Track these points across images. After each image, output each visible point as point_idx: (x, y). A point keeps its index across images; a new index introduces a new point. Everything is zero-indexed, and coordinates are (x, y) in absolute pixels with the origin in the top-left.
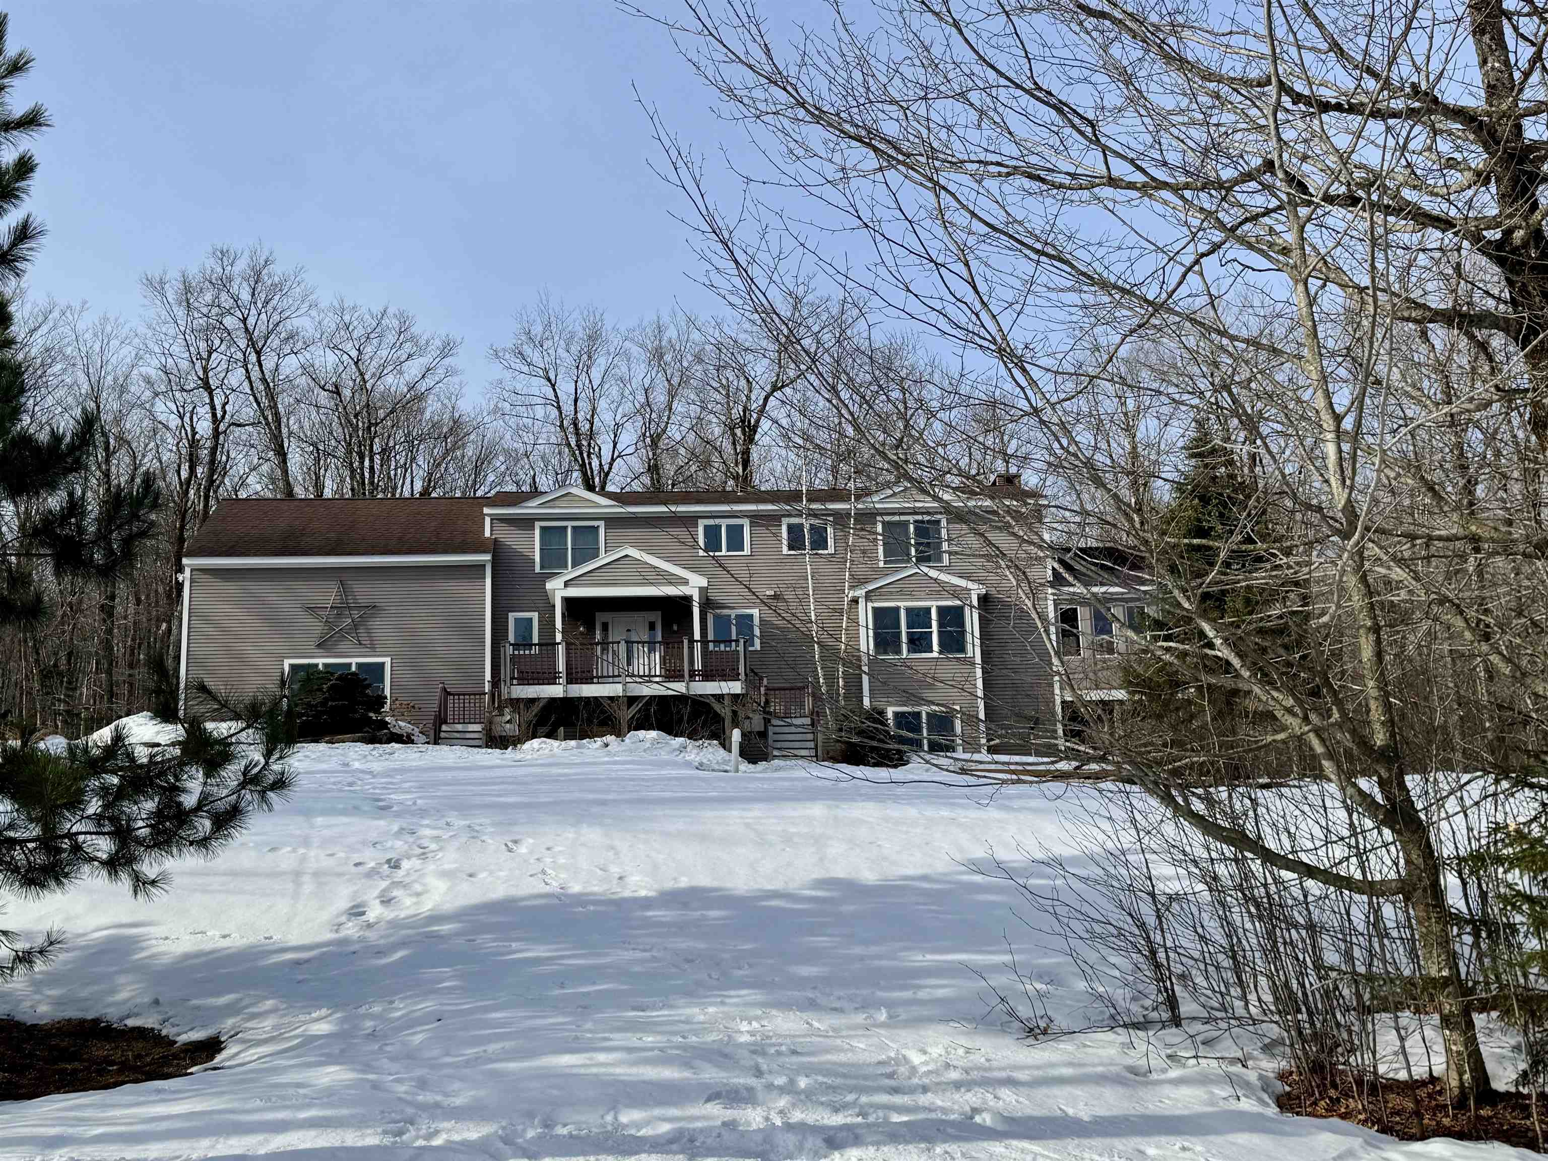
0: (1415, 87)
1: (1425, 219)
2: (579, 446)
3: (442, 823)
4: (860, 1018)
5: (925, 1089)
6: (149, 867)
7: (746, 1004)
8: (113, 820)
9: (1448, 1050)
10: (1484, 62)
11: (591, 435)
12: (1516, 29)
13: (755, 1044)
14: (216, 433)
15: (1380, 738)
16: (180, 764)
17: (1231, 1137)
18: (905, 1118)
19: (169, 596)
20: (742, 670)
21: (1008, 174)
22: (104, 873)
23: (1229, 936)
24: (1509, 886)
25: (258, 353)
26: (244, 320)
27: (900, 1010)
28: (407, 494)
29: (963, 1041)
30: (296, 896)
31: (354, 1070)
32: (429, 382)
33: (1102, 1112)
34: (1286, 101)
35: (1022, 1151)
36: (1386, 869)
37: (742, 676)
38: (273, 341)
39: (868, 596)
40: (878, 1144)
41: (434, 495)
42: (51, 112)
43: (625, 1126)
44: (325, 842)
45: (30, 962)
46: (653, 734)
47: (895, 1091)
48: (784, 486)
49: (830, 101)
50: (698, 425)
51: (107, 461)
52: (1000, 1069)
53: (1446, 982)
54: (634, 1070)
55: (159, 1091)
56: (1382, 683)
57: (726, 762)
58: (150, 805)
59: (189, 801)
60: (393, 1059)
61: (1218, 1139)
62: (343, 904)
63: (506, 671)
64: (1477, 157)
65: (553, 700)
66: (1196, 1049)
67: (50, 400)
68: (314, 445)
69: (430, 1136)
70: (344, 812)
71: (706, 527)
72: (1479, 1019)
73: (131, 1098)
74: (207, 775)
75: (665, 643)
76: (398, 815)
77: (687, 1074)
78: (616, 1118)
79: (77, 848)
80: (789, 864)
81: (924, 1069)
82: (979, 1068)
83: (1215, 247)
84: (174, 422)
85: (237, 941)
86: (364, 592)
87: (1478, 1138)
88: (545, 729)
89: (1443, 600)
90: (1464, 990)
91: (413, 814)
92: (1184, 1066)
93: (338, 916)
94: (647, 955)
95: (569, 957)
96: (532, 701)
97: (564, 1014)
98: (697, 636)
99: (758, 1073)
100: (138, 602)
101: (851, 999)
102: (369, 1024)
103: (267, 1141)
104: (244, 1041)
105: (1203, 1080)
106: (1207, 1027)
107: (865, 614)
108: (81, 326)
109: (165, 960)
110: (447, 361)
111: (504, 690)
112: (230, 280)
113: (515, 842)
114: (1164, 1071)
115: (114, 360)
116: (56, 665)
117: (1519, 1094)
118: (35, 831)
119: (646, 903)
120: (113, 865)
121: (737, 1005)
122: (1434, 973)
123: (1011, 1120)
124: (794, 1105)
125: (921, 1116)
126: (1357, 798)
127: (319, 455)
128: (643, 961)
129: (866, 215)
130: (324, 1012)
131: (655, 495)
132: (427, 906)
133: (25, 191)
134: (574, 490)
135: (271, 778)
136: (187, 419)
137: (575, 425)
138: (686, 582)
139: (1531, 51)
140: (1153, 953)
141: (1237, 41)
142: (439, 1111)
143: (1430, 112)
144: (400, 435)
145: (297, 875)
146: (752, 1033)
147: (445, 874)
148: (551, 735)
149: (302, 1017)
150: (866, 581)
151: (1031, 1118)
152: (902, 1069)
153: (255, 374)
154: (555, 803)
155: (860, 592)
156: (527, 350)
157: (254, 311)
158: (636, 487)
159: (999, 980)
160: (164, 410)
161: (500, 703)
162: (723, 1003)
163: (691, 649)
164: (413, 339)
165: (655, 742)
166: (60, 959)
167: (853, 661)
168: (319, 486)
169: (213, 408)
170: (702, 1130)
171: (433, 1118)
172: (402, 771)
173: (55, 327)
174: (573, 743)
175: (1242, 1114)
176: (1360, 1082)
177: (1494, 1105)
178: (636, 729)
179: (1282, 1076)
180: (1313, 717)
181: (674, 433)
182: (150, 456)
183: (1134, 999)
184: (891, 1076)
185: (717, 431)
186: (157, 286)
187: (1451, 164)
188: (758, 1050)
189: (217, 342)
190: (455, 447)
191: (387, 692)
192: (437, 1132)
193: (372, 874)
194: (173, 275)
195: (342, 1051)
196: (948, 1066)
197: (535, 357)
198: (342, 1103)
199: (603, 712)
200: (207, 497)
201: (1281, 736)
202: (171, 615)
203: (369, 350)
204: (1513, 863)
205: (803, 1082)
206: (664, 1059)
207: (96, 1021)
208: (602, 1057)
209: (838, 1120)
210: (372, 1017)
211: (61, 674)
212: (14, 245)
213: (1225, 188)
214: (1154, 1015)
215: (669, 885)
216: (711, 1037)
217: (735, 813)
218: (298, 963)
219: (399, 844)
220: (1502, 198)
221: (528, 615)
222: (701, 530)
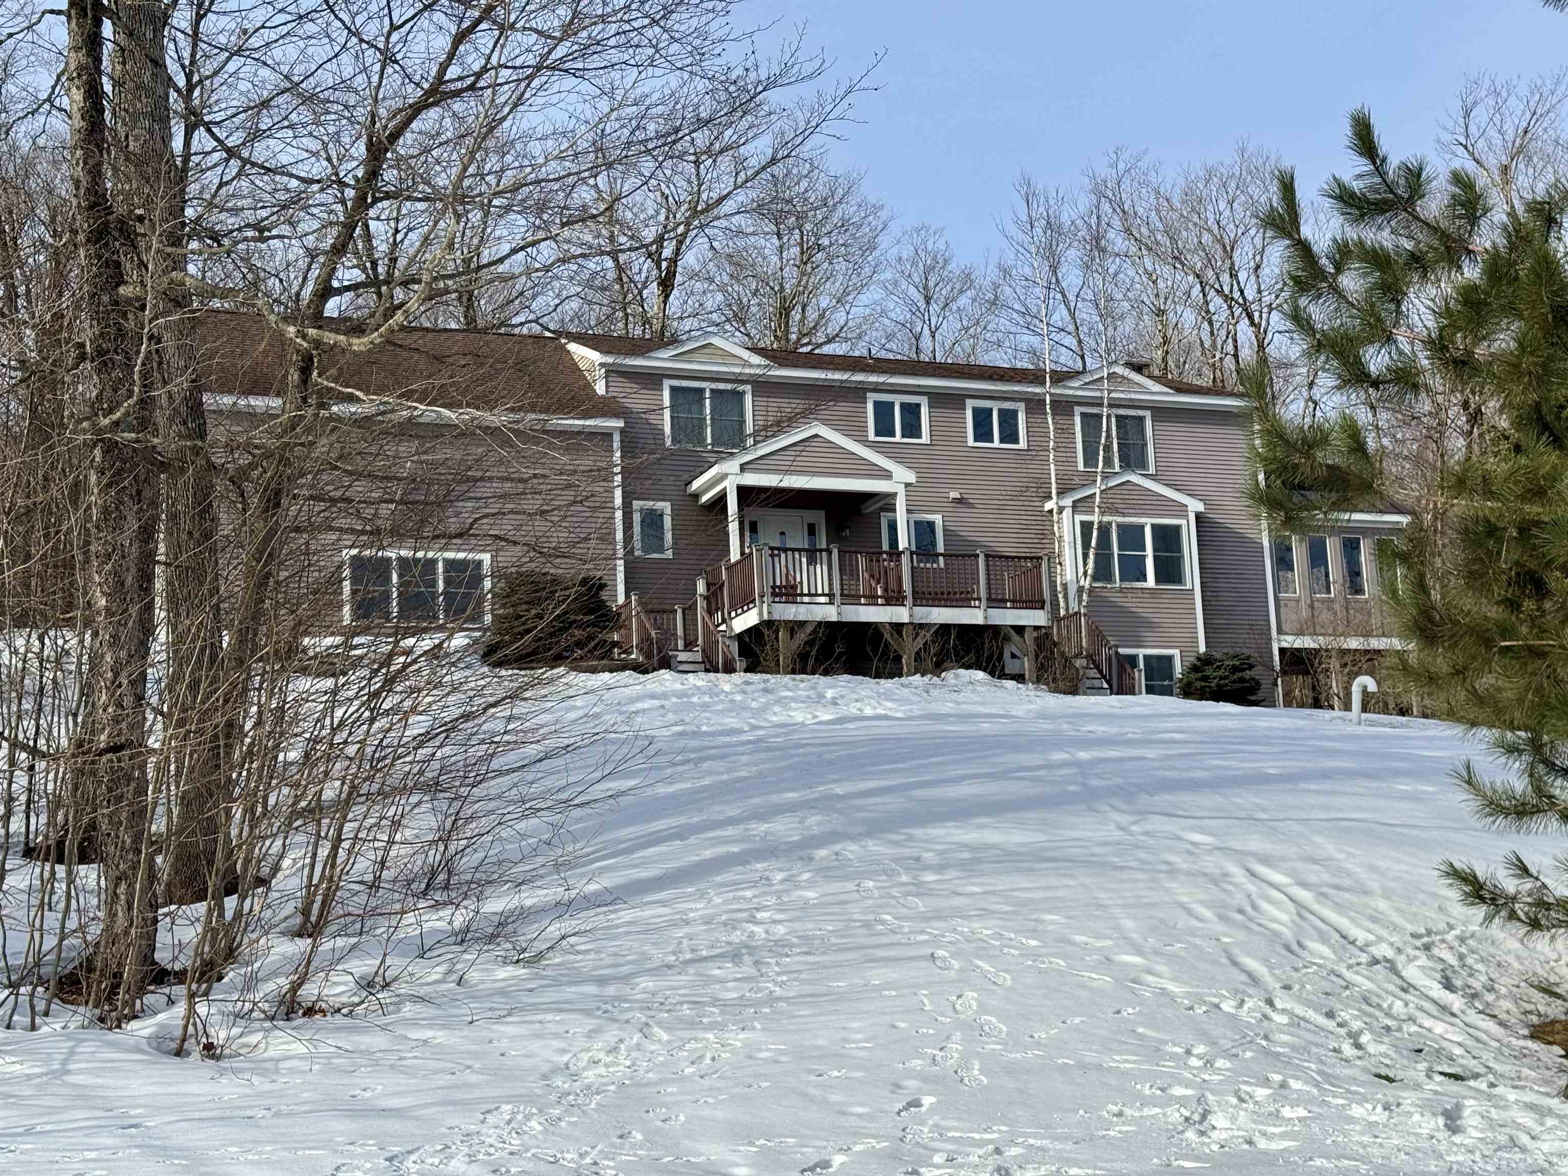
39: (1075, 507)
71: (876, 403)
96: (800, 625)
107: (1072, 529)
138: (888, 476)
221: (660, 505)
222: (870, 407)
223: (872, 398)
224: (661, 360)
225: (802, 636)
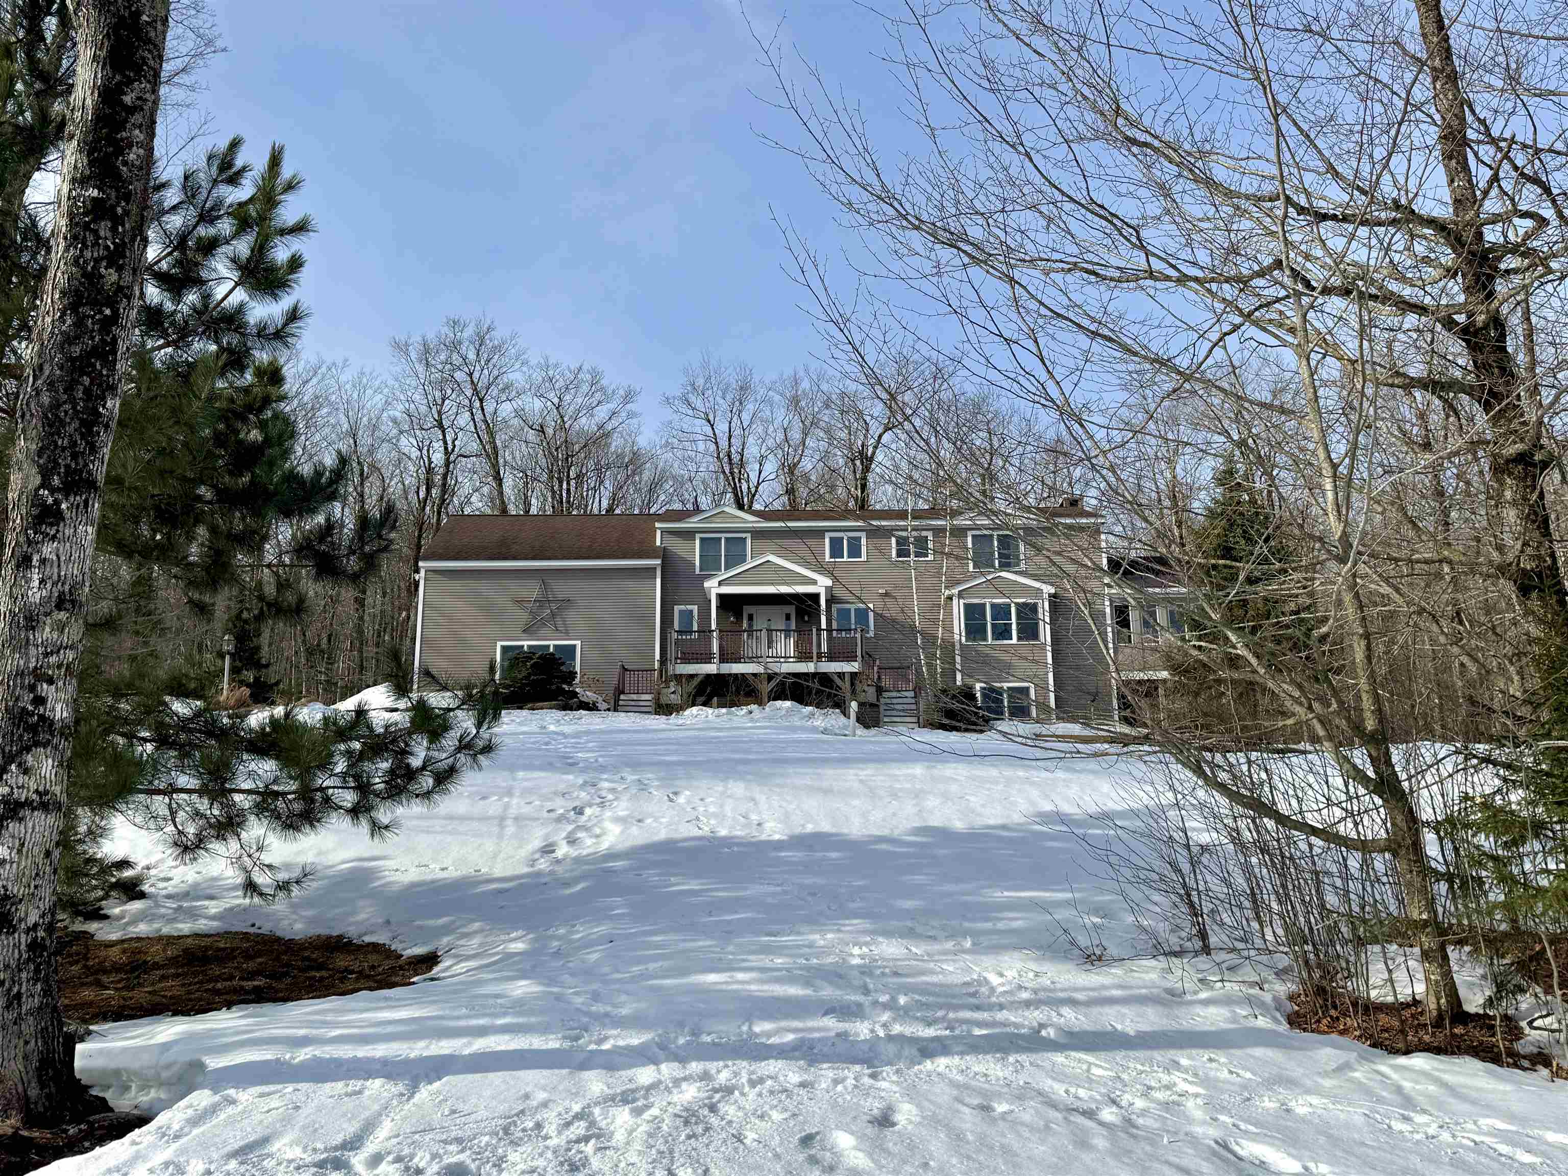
0: (1396, 202)
1: (1406, 306)
2: (732, 473)
3: (618, 776)
4: (949, 945)
5: (1001, 1007)
6: (383, 815)
7: (858, 932)
8: (357, 777)
9: (1427, 980)
10: (1452, 181)
11: (742, 464)
12: (1476, 154)
13: (864, 966)
14: (447, 463)
15: (1370, 724)
16: (410, 733)
17: (1249, 1051)
18: (984, 1032)
19: (409, 591)
20: (859, 653)
21: (1070, 270)
22: (348, 819)
23: (1248, 880)
24: (1477, 847)
25: (481, 401)
26: (471, 375)
27: (982, 939)
28: (596, 511)
29: (1033, 966)
30: (500, 837)
31: (540, 984)
32: (615, 422)
33: (1145, 1027)
34: (1292, 211)
35: (1079, 1061)
36: (1376, 828)
37: (859, 658)
38: (494, 391)
39: (960, 595)
40: (962, 1053)
41: (618, 511)
42: (316, 221)
43: (757, 1035)
44: (526, 792)
45: (289, 891)
46: (788, 704)
47: (978, 1008)
48: (895, 506)
49: (929, 214)
50: (825, 457)
51: (362, 484)
52: (1062, 990)
53: (1425, 924)
54: (766, 987)
55: (386, 999)
56: (1372, 677)
57: (845, 727)
58: (385, 765)
59: (416, 762)
60: (573, 975)
61: (1238, 1052)
62: (537, 843)
63: (672, 652)
64: (1447, 257)
65: (708, 676)
66: (1222, 973)
67: (317, 437)
68: (524, 472)
69: (600, 1042)
70: (541, 768)
71: (831, 539)
72: (1453, 953)
73: (362, 1005)
74: (431, 742)
75: (798, 631)
76: (583, 771)
77: (808, 992)
78: (750, 1028)
79: (327, 800)
80: (894, 814)
81: (1001, 989)
82: (1045, 989)
83: (1236, 328)
84: (415, 453)
85: (452, 873)
86: (562, 589)
87: (1453, 1053)
88: (702, 699)
89: (1421, 611)
90: (1441, 931)
91: (596, 770)
92: (1212, 988)
93: (534, 853)
94: (779, 889)
95: (717, 890)
96: (692, 676)
97: (712, 938)
98: (824, 626)
99: (866, 991)
100: (384, 594)
101: (943, 928)
102: (556, 944)
103: (470, 1044)
104: (455, 956)
105: (1227, 1001)
106: (1232, 956)
107: (958, 609)
108: (343, 378)
109: (395, 888)
110: (628, 406)
111: (670, 668)
112: (460, 343)
113: (676, 793)
114: (1196, 993)
115: (368, 405)
116: (318, 645)
117: (1486, 1015)
118: (293, 786)
119: (778, 845)
120: (355, 812)
121: (850, 932)
122: (1415, 915)
123: (1071, 1034)
124: (894, 1020)
125: (997, 1030)
126: (1352, 773)
127: (528, 480)
128: (774, 894)
129: (955, 303)
130: (520, 933)
131: (793, 512)
132: (605, 845)
133: (295, 282)
134: (727, 509)
135: (480, 744)
136: (425, 452)
137: (730, 459)
138: (814, 582)
139: (1489, 173)
140: (1189, 895)
141: (1253, 165)
142: (607, 1021)
143: (1408, 221)
144: (591, 464)
145: (502, 819)
146: (862, 957)
147: (617, 820)
148: (705, 704)
149: (503, 937)
150: (959, 583)
151: (1086, 1033)
152: (983, 989)
153: (478, 416)
154: (708, 761)
155: (955, 591)
156: (692, 398)
157: (478, 368)
158: (777, 505)
159: (1061, 915)
160: (407, 444)
161: (666, 678)
162: (839, 931)
163: (819, 635)
164: (602, 389)
165: (788, 710)
166: (312, 886)
167: (948, 647)
168: (527, 504)
169: (445, 443)
170: (819, 1040)
171: (604, 1026)
172: (588, 733)
173: (323, 379)
174: (724, 710)
175: (1260, 1030)
176: (1355, 1004)
177: (1465, 1024)
178: (775, 699)
179: (1292, 998)
180: (1316, 705)
181: (807, 464)
182: (395, 480)
183: (1172, 931)
184: (974, 995)
185: (841, 462)
186: (401, 348)
187: (1426, 260)
188: (866, 971)
189: (449, 392)
190: (634, 473)
191: (578, 669)
192: (606, 1038)
193: (560, 819)
194: (416, 339)
195: (534, 967)
196: (1020, 987)
197: (698, 403)
198: (531, 1012)
199: (748, 685)
200: (439, 513)
201: (1290, 722)
202: (410, 607)
203: (568, 398)
204: (1479, 828)
205: (902, 1000)
206: (790, 978)
207: (340, 937)
208: (740, 976)
209: (930, 1032)
210: (559, 938)
211: (322, 651)
212: (285, 325)
213: (1243, 282)
214: (1189, 945)
215: (798, 831)
216: (830, 960)
217: (852, 771)
218: (500, 892)
219: (583, 794)
220: (1467, 290)
221: (689, 607)
222: (827, 541)
223: (828, 536)
224: (692, 523)
225: (696, 682)
